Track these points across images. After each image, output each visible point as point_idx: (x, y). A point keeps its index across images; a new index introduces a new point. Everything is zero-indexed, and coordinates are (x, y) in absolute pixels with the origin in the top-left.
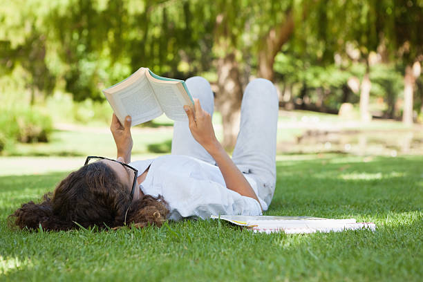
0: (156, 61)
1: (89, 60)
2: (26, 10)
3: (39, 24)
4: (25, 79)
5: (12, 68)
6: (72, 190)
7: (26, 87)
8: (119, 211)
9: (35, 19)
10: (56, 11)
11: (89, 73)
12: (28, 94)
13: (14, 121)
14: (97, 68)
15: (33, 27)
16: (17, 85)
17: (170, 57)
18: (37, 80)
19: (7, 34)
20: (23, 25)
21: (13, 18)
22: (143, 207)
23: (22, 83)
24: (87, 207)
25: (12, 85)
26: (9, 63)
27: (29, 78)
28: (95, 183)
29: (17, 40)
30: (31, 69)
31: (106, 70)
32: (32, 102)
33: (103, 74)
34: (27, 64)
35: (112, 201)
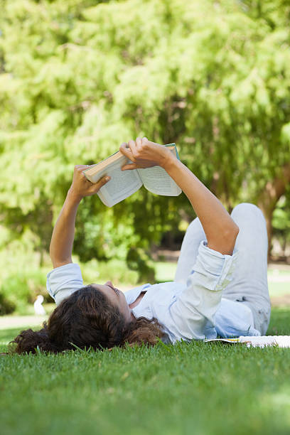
0: (158, 220)
1: (94, 223)
2: (36, 178)
3: (48, 191)
4: (33, 242)
5: (22, 232)
6: (66, 316)
7: (35, 249)
8: (112, 332)
9: (44, 185)
10: (63, 177)
11: (94, 235)
12: (37, 256)
13: (24, 283)
14: (101, 230)
15: (42, 193)
16: (26, 248)
17: (171, 216)
18: (45, 243)
19: (18, 202)
20: (33, 192)
21: (24, 186)
22: (136, 329)
23: (31, 246)
24: (81, 331)
25: (22, 248)
26: (19, 228)
27: (38, 240)
28: (86, 306)
29: (27, 206)
30: (39, 233)
31: (110, 232)
32: (42, 264)
33: (107, 235)
34: (36, 228)
35: (104, 323)
